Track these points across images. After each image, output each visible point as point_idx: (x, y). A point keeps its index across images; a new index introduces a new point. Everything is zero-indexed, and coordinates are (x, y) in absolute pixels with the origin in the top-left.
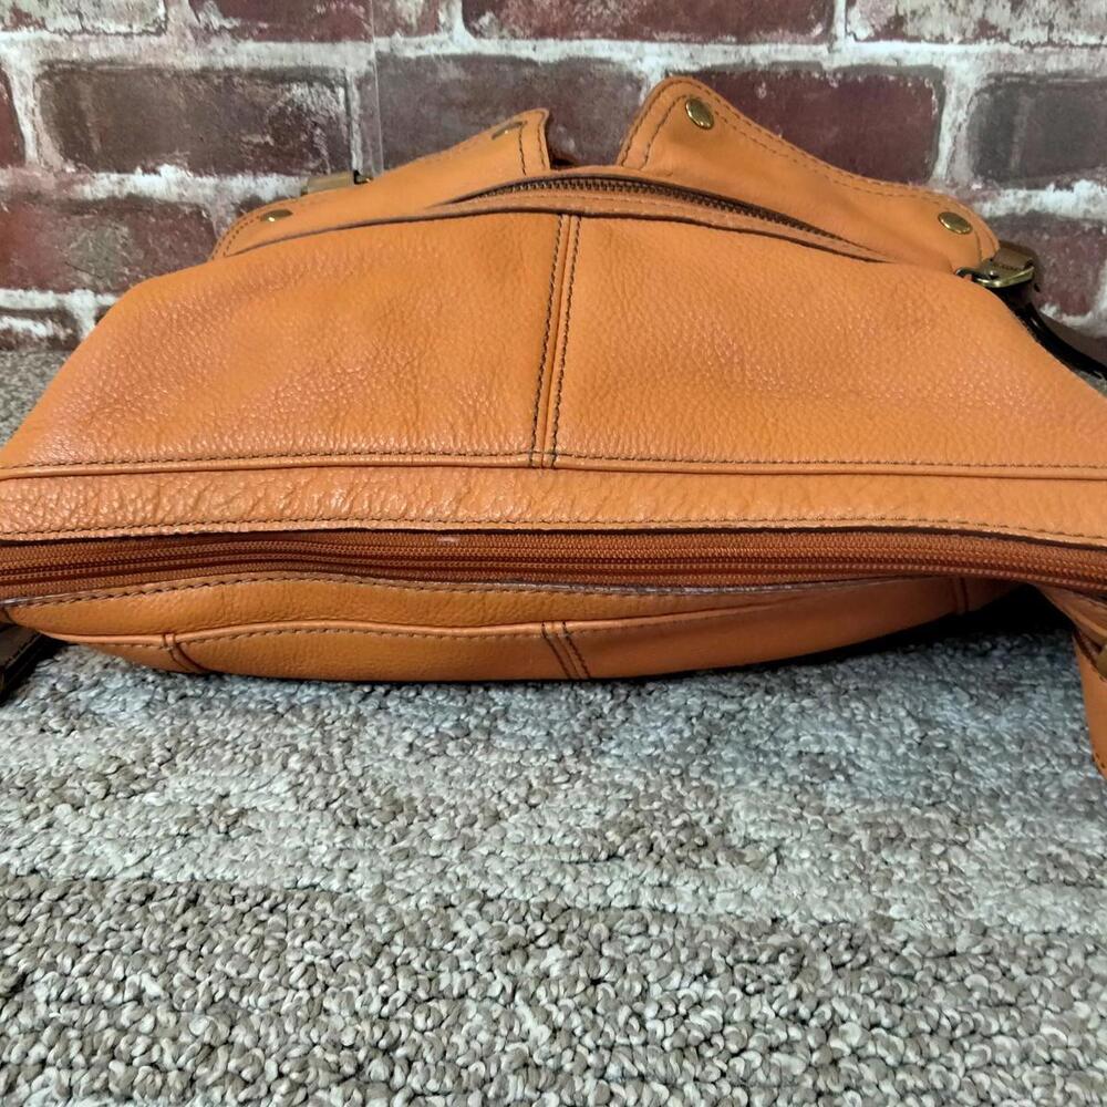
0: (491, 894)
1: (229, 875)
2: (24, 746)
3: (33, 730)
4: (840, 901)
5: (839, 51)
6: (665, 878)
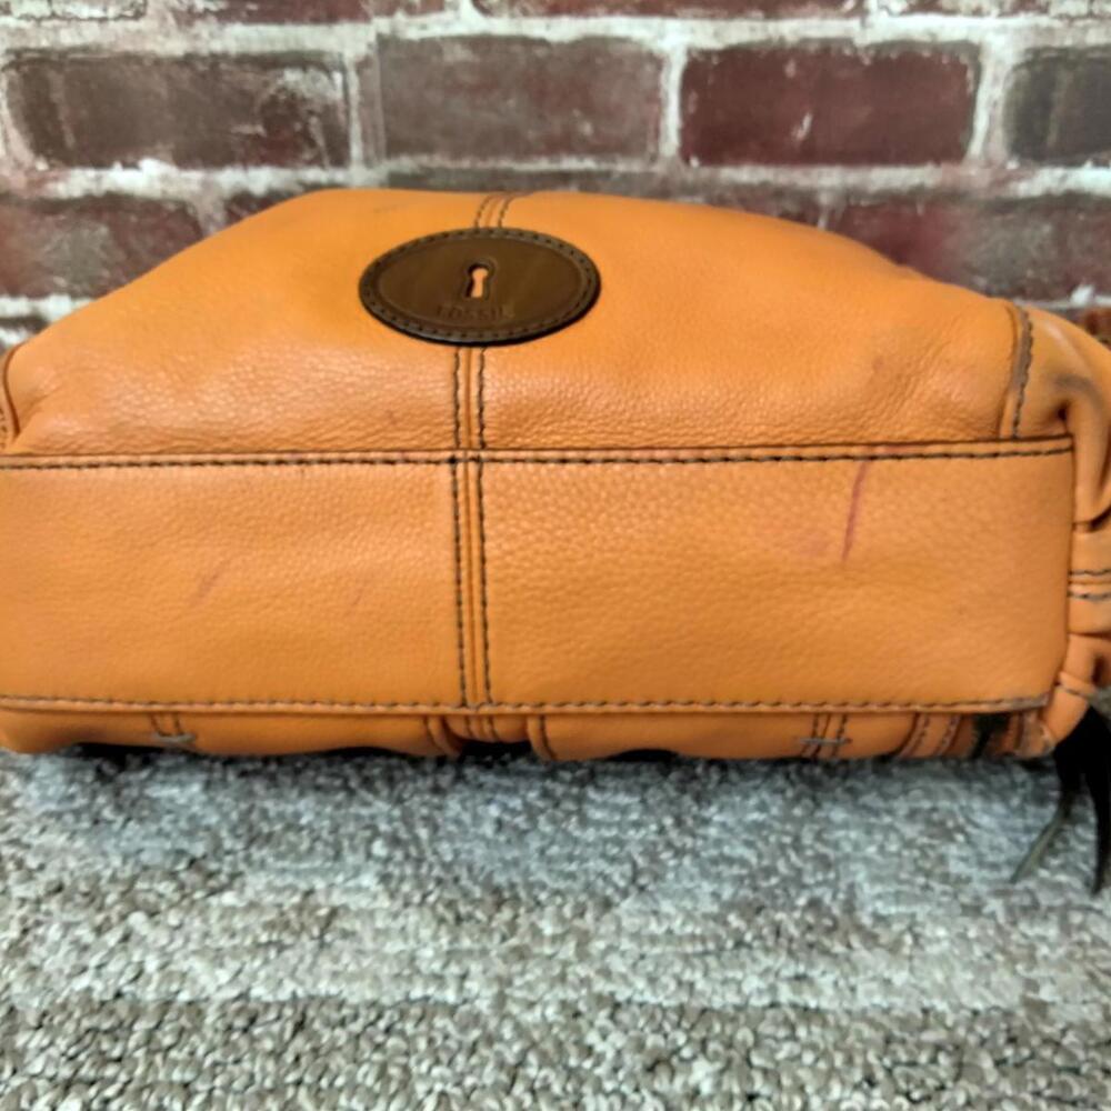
0: (621, 997)
1: (333, 991)
3: (85, 823)
4: (988, 985)
5: (871, 25)
6: (801, 969)
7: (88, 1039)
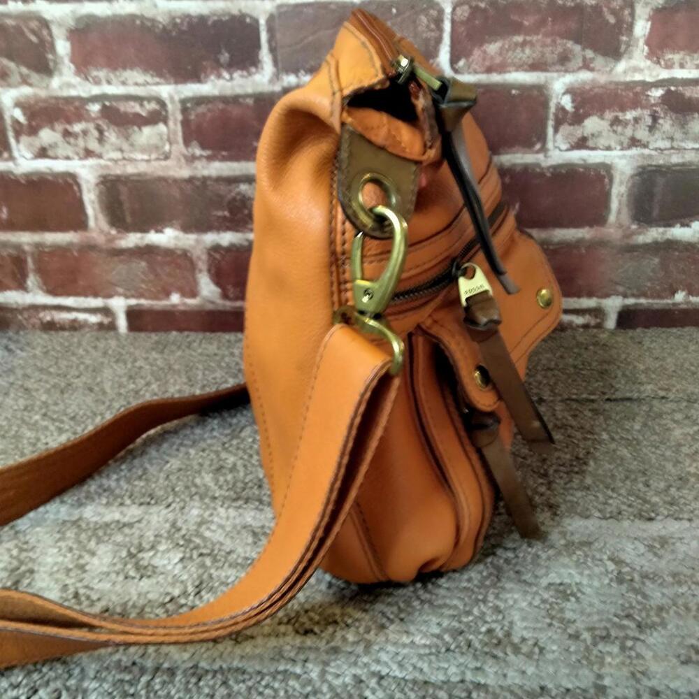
0: (383, 673)
2: (118, 587)
3: (121, 578)
4: (577, 676)
5: (551, 156)
6: (479, 665)
7: (118, 684)
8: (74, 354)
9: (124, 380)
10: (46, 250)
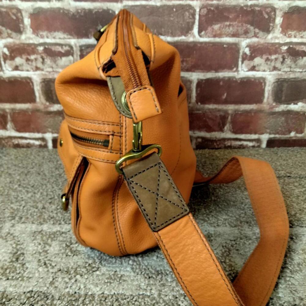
1: (123, 292)
2: (64, 260)
3: (64, 256)
5: (240, 74)
8: (29, 158)
9: (54, 169)
10: (17, 111)
